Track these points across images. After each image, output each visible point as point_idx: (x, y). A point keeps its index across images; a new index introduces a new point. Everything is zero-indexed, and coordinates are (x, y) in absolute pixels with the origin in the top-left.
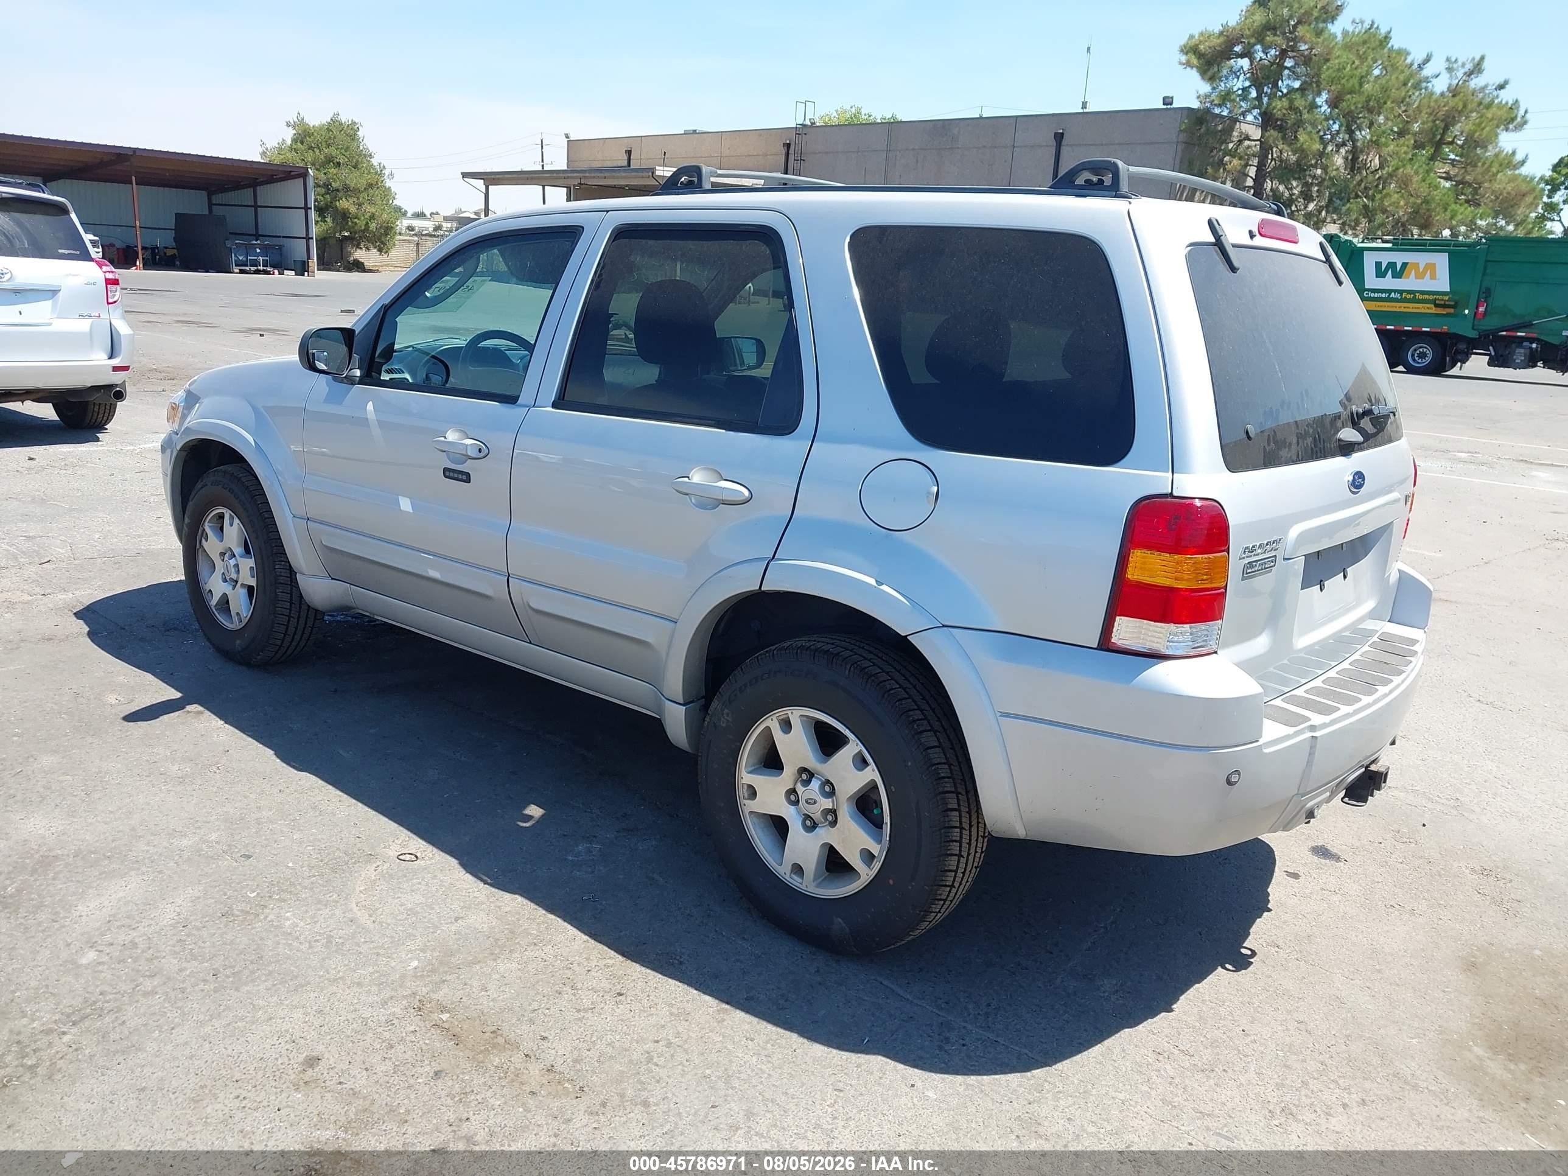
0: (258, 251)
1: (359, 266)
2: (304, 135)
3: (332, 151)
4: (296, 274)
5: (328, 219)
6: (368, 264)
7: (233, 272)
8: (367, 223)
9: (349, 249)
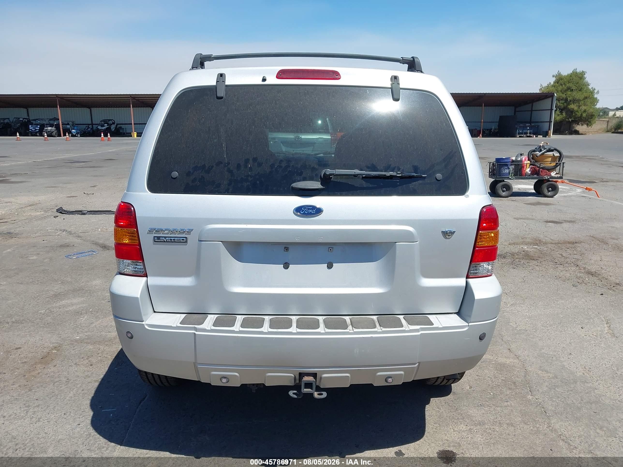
0: (528, 128)
1: (577, 133)
2: (560, 79)
3: (570, 85)
4: (543, 137)
5: (564, 114)
6: (581, 131)
7: (517, 137)
8: (582, 114)
9: (574, 125)
